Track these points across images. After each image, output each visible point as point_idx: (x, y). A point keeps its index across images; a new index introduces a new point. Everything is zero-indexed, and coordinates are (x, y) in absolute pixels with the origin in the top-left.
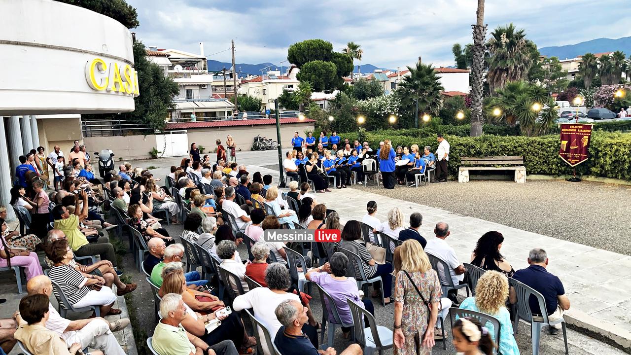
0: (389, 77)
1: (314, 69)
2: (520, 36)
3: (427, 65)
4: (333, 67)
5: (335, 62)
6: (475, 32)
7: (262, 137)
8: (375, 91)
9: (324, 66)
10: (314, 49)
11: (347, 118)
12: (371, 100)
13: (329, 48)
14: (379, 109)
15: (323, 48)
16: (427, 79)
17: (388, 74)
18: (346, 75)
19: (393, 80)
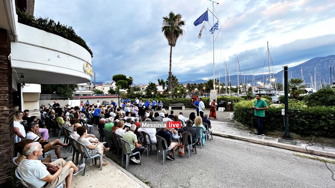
0: (142, 86)
1: (121, 83)
2: (175, 77)
3: (154, 83)
4: (127, 82)
5: (127, 81)
6: (169, 74)
7: (105, 101)
8: (138, 89)
9: (124, 82)
10: (121, 77)
11: (132, 96)
12: (139, 91)
13: (125, 77)
14: (141, 94)
15: (124, 77)
16: (154, 86)
17: (141, 85)
18: (130, 85)
19: (143, 87)
